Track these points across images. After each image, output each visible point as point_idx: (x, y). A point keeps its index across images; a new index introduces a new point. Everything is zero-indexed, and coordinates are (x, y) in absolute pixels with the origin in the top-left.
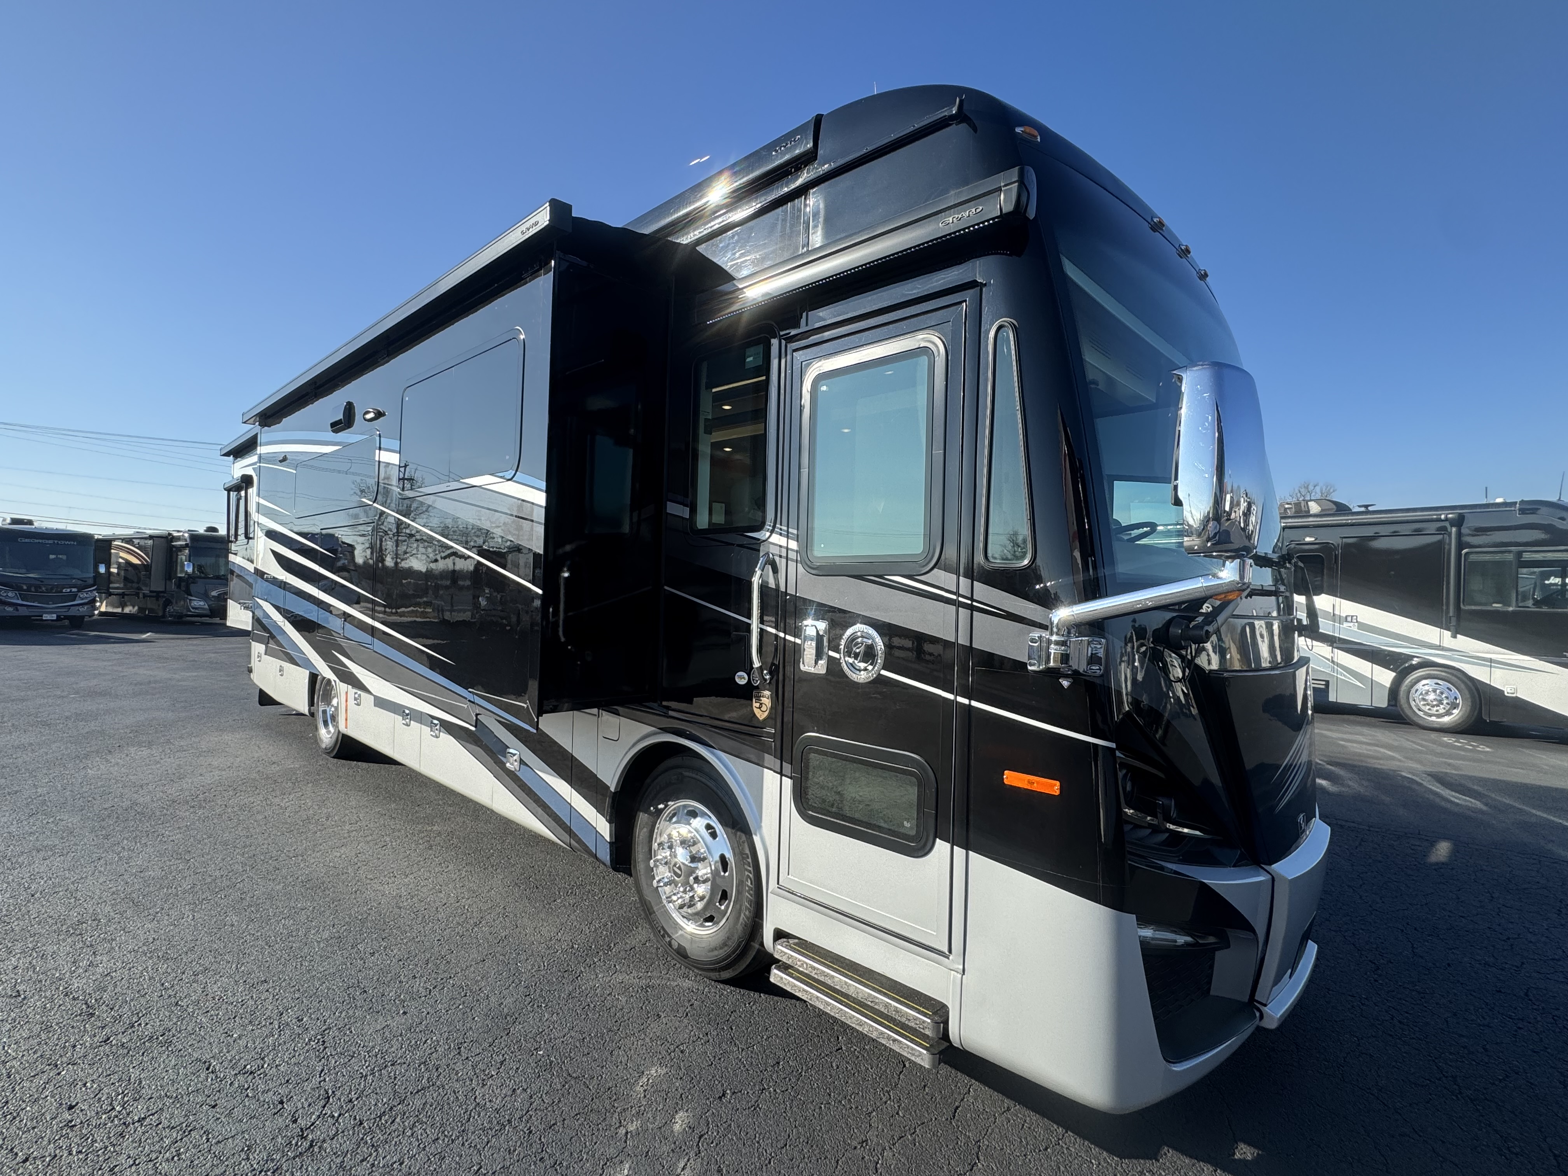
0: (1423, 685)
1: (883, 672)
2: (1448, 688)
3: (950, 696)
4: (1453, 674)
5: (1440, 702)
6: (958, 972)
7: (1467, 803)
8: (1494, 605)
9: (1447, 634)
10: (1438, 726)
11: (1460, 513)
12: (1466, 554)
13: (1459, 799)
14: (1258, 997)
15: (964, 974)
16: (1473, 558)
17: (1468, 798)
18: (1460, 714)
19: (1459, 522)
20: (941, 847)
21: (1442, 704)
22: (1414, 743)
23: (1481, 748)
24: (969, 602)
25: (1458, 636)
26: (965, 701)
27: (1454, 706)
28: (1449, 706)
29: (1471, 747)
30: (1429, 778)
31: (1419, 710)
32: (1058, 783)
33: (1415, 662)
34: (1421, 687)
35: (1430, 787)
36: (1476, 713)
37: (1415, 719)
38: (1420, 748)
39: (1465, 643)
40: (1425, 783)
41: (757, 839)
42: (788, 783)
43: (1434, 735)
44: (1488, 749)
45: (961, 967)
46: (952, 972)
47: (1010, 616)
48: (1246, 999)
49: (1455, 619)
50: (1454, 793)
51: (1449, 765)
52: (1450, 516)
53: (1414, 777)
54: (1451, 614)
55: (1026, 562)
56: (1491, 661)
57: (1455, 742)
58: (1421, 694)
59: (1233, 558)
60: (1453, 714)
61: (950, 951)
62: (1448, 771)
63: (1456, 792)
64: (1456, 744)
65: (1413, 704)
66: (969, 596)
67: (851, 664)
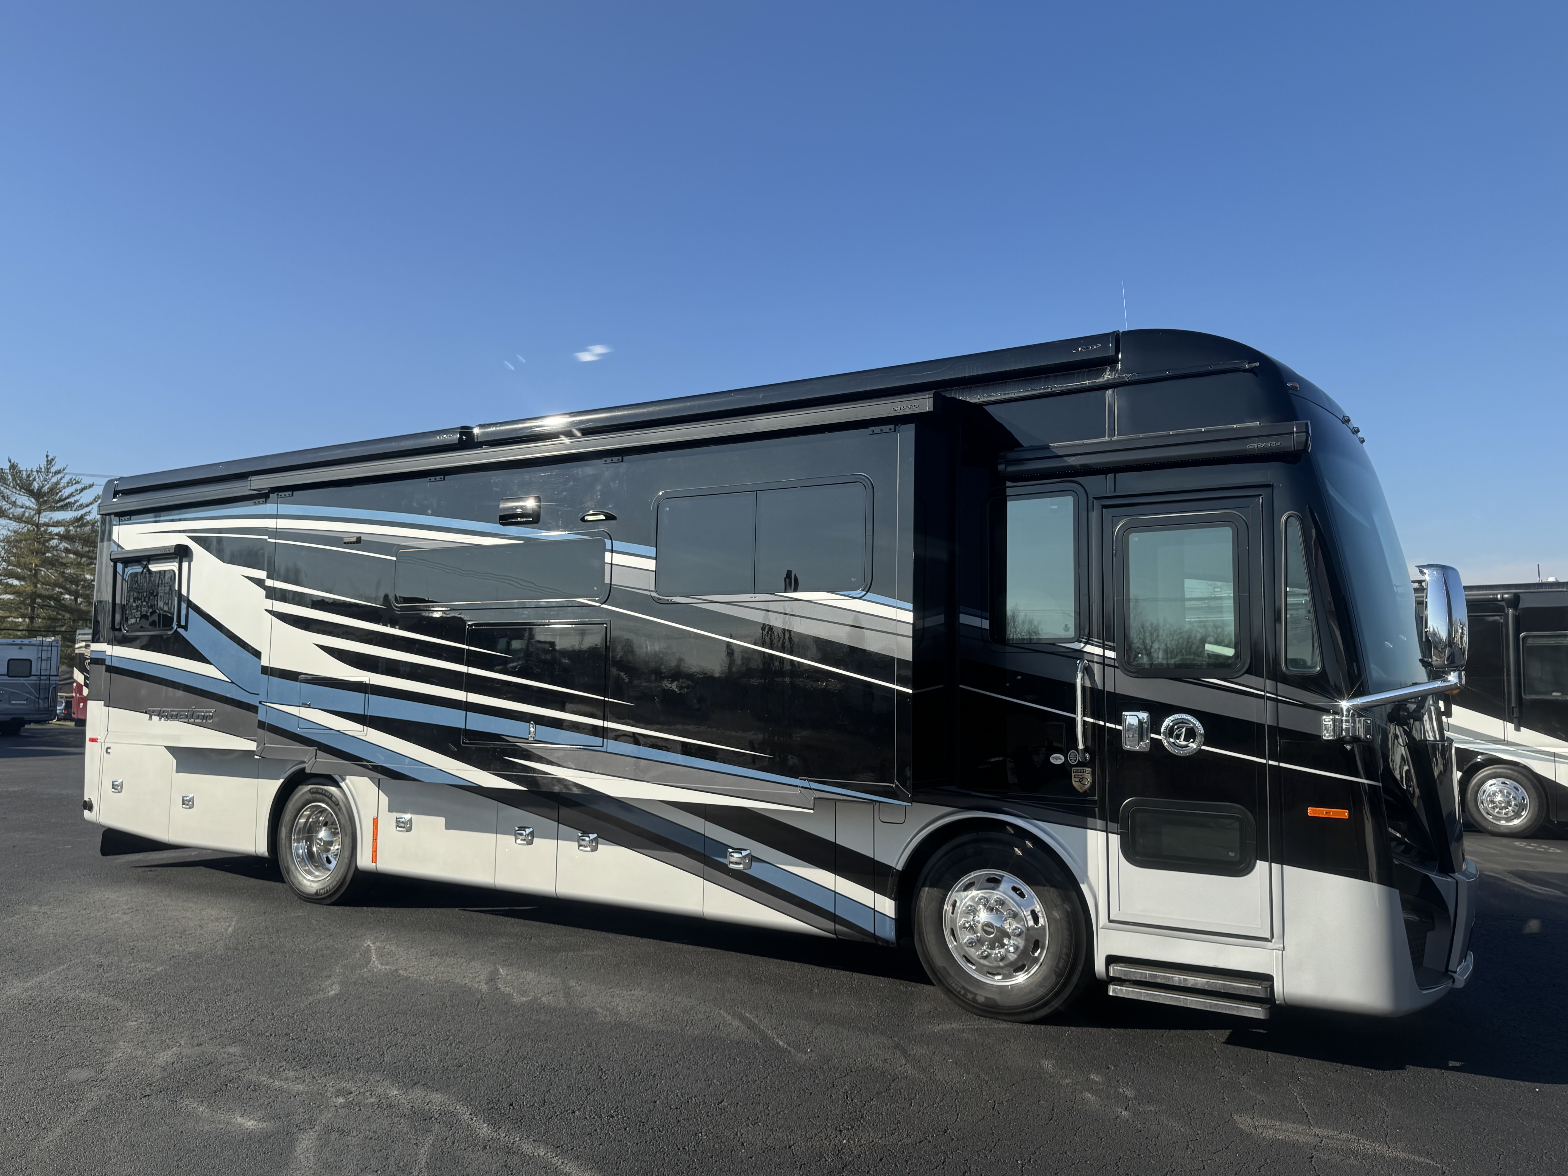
0: (1491, 785)
1: (1203, 747)
2: (1515, 787)
3: (1264, 761)
4: (1520, 773)
5: (1509, 804)
6: (1279, 950)
7: (1547, 893)
8: (1554, 694)
9: (1510, 726)
10: (1506, 831)
11: (1515, 594)
12: (1524, 637)
13: (1540, 889)
14: (1450, 968)
15: (1284, 950)
16: (1530, 642)
17: (1547, 889)
18: (1529, 816)
19: (1515, 601)
20: (1261, 866)
21: (1510, 806)
22: (1488, 847)
23: (1552, 850)
24: (1275, 697)
25: (1522, 728)
26: (1276, 763)
27: (1521, 807)
28: (1517, 808)
29: (1543, 850)
30: (1510, 875)
31: (1488, 814)
32: (1348, 811)
33: (1479, 759)
34: (1488, 787)
35: (1513, 882)
36: (1544, 815)
37: (1484, 824)
38: (1494, 851)
39: (1529, 737)
40: (1508, 879)
41: (1084, 887)
42: (1114, 839)
43: (1505, 841)
44: (1559, 851)
45: (1282, 946)
46: (1274, 951)
47: (1306, 706)
48: (1443, 970)
49: (1518, 709)
50: (1535, 886)
51: (1525, 864)
52: (1506, 596)
53: (1496, 875)
54: (1513, 705)
55: (1318, 669)
56: (1555, 755)
57: (1526, 845)
58: (1489, 795)
59: (1455, 671)
60: (1522, 816)
61: (1272, 936)
62: (1526, 869)
63: (1536, 884)
64: (1528, 847)
65: (1481, 807)
66: (1275, 692)
67: (1173, 743)
